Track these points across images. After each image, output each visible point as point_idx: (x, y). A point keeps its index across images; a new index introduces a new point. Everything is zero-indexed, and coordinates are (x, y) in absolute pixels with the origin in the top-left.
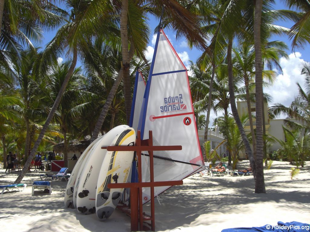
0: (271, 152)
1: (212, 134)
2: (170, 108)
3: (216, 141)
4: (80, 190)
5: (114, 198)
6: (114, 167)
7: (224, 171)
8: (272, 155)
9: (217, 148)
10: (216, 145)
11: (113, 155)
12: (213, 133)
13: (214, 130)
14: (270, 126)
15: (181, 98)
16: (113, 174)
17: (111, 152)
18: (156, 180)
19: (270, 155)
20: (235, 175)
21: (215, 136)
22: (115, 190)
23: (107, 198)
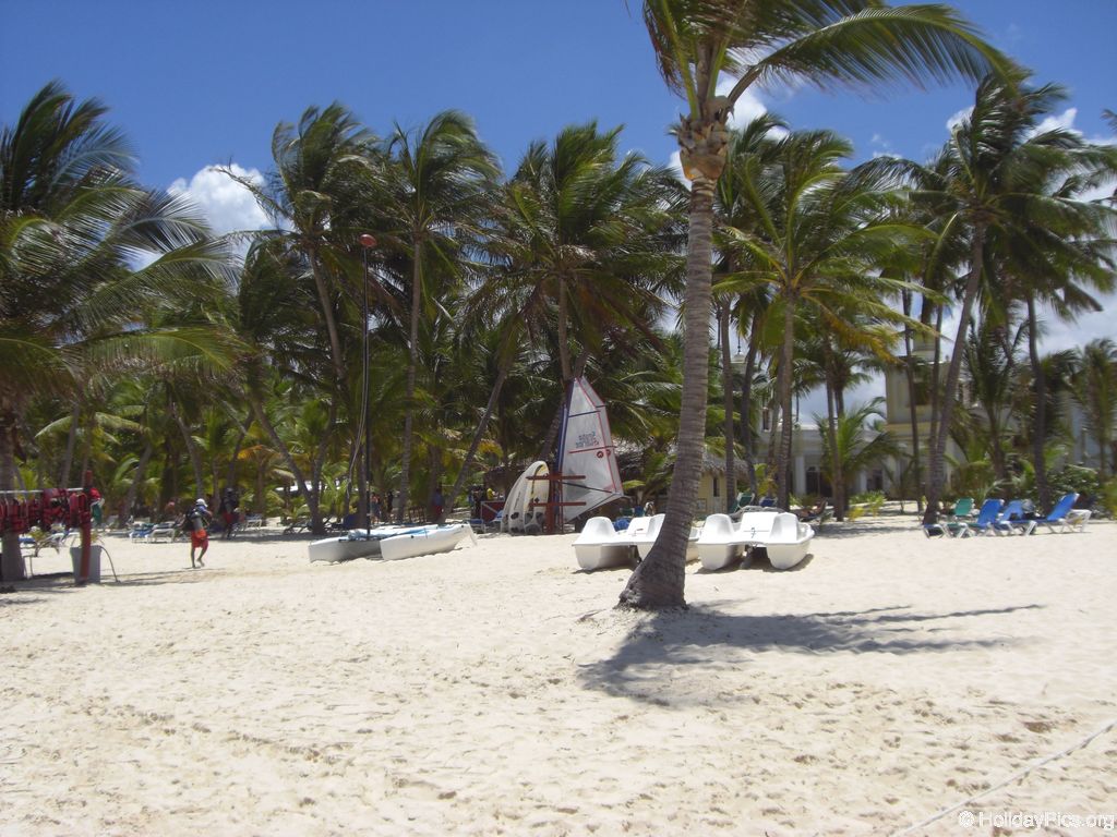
2: (584, 444)
4: (511, 513)
5: (537, 517)
6: (535, 492)
11: (534, 484)
15: (594, 435)
16: (535, 497)
17: (532, 482)
22: (537, 509)
23: (532, 517)
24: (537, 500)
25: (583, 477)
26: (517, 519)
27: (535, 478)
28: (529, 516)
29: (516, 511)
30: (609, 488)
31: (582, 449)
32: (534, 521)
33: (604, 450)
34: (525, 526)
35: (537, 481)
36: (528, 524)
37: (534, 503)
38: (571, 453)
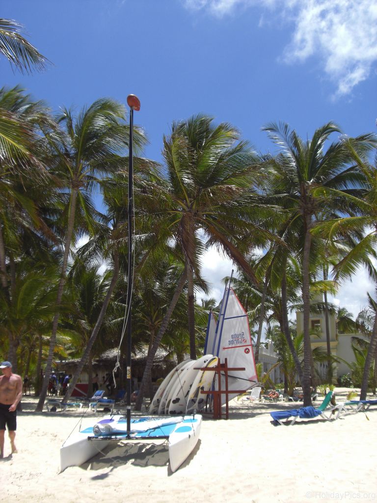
0: (340, 377)
1: (264, 353)
2: (235, 342)
3: (269, 362)
4: (174, 398)
5: (199, 403)
6: (202, 381)
7: (278, 397)
8: (341, 380)
9: (270, 371)
10: (270, 367)
11: (203, 373)
12: (265, 351)
13: (267, 345)
14: (339, 343)
15: (243, 335)
16: (201, 386)
17: (202, 372)
18: (230, 389)
19: (339, 380)
20: (290, 400)
21: (268, 355)
22: (201, 396)
23: (195, 402)
25: (244, 369)
26: (177, 404)
27: (206, 369)
28: (193, 401)
29: (179, 397)
30: (252, 378)
31: (233, 346)
33: (250, 348)
36: (189, 409)
37: (201, 389)
38: (224, 348)
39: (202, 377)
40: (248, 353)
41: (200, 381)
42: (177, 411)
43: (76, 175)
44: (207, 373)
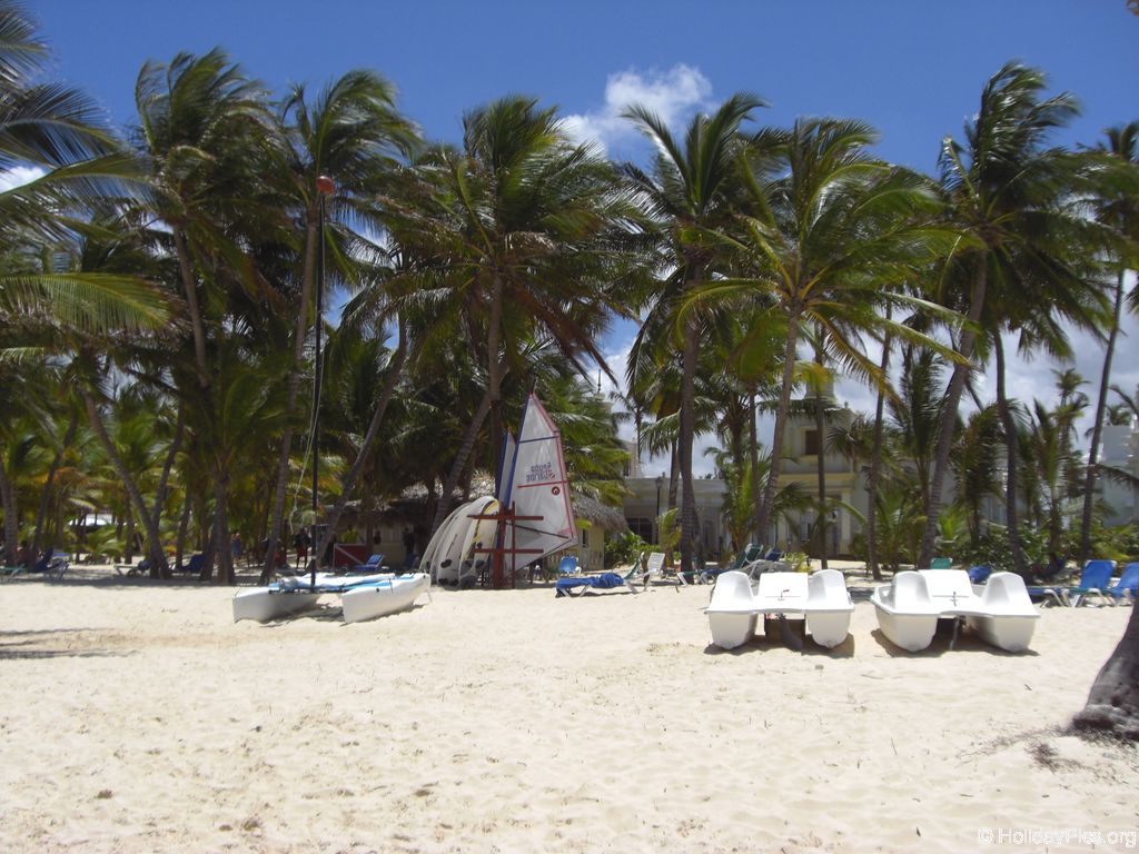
2: (537, 477)
4: (443, 559)
5: (477, 567)
6: (478, 535)
11: (478, 523)
15: (550, 466)
16: (478, 541)
17: (477, 520)
18: (518, 547)
22: (479, 557)
23: (470, 566)
24: (480, 545)
25: (541, 518)
26: (449, 568)
27: (481, 517)
28: (468, 564)
29: (449, 557)
30: (564, 532)
31: (535, 483)
32: (473, 571)
33: (560, 486)
34: (460, 578)
35: (483, 522)
36: (465, 575)
37: (476, 548)
38: (520, 487)
39: (477, 529)
40: (557, 493)
41: (476, 535)
42: (451, 579)
43: (314, 201)
44: (484, 522)
